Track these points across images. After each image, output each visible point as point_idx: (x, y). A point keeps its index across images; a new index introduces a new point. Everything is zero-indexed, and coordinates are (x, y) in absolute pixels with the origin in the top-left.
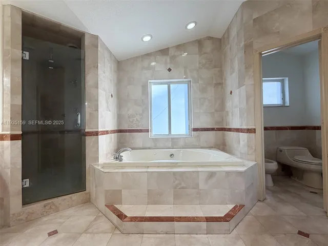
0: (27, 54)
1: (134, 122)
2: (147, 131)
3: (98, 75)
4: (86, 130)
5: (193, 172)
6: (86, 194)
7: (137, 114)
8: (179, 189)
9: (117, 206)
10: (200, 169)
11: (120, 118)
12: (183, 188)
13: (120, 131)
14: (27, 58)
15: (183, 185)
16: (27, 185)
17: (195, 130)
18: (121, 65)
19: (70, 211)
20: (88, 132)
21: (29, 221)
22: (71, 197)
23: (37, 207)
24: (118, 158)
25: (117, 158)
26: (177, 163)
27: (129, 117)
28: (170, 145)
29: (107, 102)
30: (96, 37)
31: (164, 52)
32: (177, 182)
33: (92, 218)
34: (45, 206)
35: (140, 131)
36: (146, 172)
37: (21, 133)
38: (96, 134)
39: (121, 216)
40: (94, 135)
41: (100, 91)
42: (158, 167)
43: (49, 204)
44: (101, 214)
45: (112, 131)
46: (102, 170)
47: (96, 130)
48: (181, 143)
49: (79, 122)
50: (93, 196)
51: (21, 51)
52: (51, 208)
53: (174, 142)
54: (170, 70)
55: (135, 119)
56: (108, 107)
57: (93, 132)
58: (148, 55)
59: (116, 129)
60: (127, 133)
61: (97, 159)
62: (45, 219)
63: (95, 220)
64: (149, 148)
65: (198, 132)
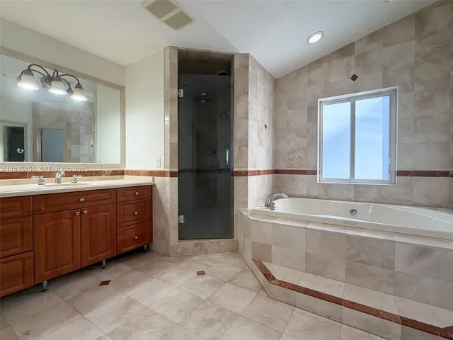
0: (182, 91)
1: (296, 160)
2: (315, 173)
3: (248, 102)
4: (235, 170)
5: (384, 241)
6: (234, 242)
7: (299, 150)
8: (356, 261)
9: (266, 264)
10: (397, 239)
11: (276, 154)
12: (363, 262)
13: (276, 172)
14: (182, 95)
15: (363, 257)
16: (182, 222)
17: (400, 173)
18: (279, 84)
19: (218, 257)
20: (237, 172)
21: (183, 256)
22: (219, 242)
23: (190, 244)
24: (270, 205)
25: (268, 206)
26: (356, 223)
27: (288, 153)
28: (351, 196)
29: (259, 135)
30: (247, 56)
31: (345, 51)
32: (353, 251)
33: (238, 270)
34: (196, 245)
35: (304, 172)
36: (305, 228)
37: (177, 170)
38: (246, 174)
39: (268, 276)
40: (243, 176)
41: (250, 122)
42: (325, 224)
43: (199, 244)
44: (247, 268)
45: (264, 171)
46: (250, 217)
47: (245, 169)
48: (373, 194)
49: (227, 160)
50: (241, 246)
51: (177, 90)
52: (200, 249)
53: (359, 192)
54: (354, 78)
55: (297, 155)
56: (260, 141)
57: (241, 172)
58: (318, 62)
59: (271, 169)
60: (286, 175)
61: (246, 204)
62: (196, 258)
63: (241, 273)
64: (316, 198)
65: (409, 177)
